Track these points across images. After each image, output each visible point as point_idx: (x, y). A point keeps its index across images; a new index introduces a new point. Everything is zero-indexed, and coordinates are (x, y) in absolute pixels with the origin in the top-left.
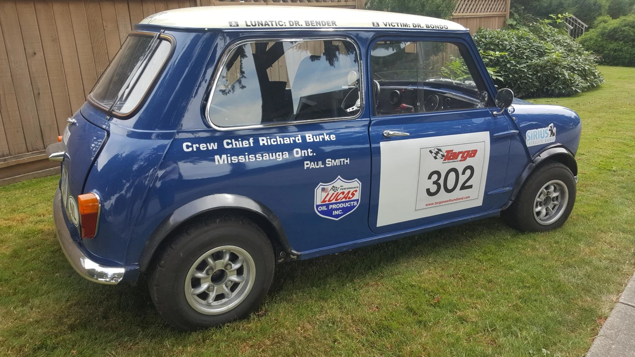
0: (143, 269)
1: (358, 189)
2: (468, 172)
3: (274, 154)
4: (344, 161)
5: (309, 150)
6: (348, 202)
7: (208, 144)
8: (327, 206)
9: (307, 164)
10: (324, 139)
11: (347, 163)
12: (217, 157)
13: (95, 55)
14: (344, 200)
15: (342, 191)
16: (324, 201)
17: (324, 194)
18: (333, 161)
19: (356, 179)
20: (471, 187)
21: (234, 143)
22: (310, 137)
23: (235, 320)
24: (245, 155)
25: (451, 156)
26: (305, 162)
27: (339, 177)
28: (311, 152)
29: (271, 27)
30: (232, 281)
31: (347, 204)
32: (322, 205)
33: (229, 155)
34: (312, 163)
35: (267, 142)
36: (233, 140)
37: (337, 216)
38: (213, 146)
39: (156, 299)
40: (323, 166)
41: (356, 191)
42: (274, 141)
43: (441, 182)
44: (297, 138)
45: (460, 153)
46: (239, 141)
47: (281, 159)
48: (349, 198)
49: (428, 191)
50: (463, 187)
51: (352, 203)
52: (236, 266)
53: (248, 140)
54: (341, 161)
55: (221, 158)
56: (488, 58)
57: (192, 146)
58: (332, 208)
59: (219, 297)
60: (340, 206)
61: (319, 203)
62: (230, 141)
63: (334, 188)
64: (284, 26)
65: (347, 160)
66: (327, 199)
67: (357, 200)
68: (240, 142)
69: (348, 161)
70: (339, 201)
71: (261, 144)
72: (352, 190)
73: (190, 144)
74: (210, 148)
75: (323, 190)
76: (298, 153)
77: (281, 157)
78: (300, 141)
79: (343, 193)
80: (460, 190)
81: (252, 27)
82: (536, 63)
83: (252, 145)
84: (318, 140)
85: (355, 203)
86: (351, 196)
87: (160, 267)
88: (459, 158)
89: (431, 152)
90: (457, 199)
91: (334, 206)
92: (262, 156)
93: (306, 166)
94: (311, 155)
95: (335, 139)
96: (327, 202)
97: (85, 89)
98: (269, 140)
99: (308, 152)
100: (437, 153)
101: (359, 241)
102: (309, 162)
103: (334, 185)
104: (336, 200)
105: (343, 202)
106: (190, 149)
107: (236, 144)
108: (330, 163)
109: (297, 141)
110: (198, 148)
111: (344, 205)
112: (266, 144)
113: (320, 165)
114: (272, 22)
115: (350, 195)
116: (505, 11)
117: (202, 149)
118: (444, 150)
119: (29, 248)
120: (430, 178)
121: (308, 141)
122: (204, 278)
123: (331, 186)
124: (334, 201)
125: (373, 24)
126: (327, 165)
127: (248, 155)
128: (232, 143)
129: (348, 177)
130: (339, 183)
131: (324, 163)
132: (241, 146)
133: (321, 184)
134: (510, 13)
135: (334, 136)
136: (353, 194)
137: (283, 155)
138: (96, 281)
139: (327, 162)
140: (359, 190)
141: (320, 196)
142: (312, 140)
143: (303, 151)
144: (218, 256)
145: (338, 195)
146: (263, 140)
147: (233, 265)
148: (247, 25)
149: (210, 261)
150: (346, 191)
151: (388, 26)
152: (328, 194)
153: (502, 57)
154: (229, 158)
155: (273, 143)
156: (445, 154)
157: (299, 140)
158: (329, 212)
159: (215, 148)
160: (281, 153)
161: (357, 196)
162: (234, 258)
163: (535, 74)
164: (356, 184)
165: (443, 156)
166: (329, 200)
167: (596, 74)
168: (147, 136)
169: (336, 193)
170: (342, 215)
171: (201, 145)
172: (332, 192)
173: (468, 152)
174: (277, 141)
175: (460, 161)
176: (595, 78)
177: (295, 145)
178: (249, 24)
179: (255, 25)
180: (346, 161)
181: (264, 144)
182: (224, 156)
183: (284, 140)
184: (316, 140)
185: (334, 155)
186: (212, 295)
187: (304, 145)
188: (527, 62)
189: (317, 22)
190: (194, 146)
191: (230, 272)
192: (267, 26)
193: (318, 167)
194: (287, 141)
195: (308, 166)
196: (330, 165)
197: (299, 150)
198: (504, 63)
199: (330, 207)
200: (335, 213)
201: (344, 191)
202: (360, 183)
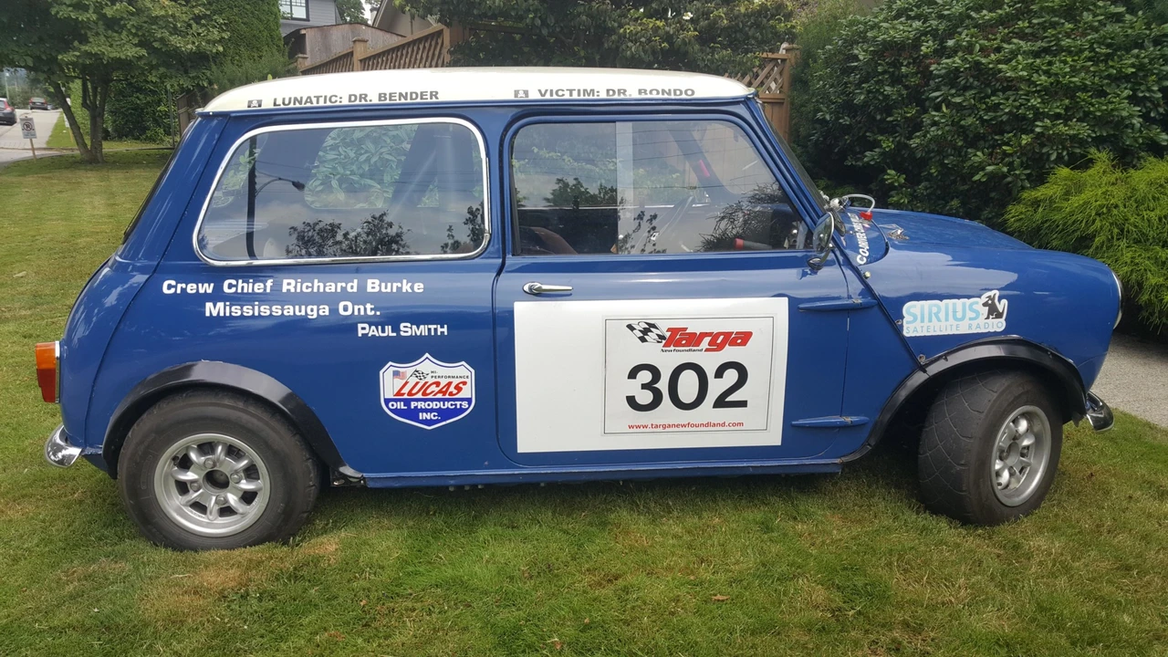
1: (468, 381)
2: (731, 376)
3: (303, 307)
4: (436, 330)
5: (369, 306)
6: (448, 400)
7: (200, 285)
8: (407, 402)
9: (363, 329)
10: (399, 289)
11: (442, 333)
12: (209, 305)
14: (440, 396)
15: (434, 380)
16: (399, 393)
17: (399, 383)
18: (414, 327)
19: (463, 363)
20: (743, 404)
21: (240, 285)
22: (373, 285)
24: (254, 306)
25: (681, 339)
26: (360, 326)
28: (372, 309)
31: (448, 405)
32: (396, 400)
33: (228, 303)
34: (373, 328)
35: (295, 287)
36: (240, 281)
37: (427, 422)
38: (207, 288)
40: (395, 334)
41: (465, 383)
42: (307, 287)
43: (663, 385)
44: (349, 285)
45: (704, 335)
46: (248, 283)
47: (315, 316)
48: (451, 394)
49: (631, 401)
50: (721, 402)
51: (458, 403)
53: (264, 283)
54: (429, 330)
55: (215, 307)
57: (175, 287)
58: (416, 407)
60: (433, 405)
61: (390, 395)
62: (234, 282)
63: (418, 374)
64: (338, 104)
65: (442, 327)
66: (406, 390)
67: (469, 401)
68: (251, 285)
69: (445, 330)
70: (430, 396)
71: (284, 290)
72: (455, 382)
73: (173, 283)
74: (201, 291)
75: (396, 374)
76: (347, 309)
77: (315, 313)
78: (355, 290)
79: (438, 384)
80: (714, 407)
83: (268, 290)
84: (389, 290)
85: (465, 403)
86: (455, 391)
88: (704, 345)
89: (631, 327)
90: (708, 425)
91: (421, 405)
92: (283, 310)
93: (360, 333)
94: (369, 313)
95: (421, 291)
96: (406, 396)
98: (299, 285)
99: (365, 309)
100: (645, 331)
101: (479, 472)
102: (366, 326)
103: (418, 368)
104: (424, 394)
105: (439, 400)
106: (172, 291)
107: (243, 287)
108: (407, 330)
109: (349, 290)
110: (183, 290)
111: (440, 405)
112: (293, 290)
113: (389, 331)
114: (318, 98)
117: (189, 291)
118: (664, 328)
120: (633, 374)
121: (369, 290)
123: (413, 369)
124: (419, 396)
125: (517, 93)
126: (402, 334)
127: (260, 306)
128: (236, 286)
129: (446, 357)
130: (428, 366)
131: (396, 329)
133: (391, 363)
135: (422, 286)
136: (458, 389)
137: (318, 309)
139: (402, 329)
140: (471, 382)
142: (377, 290)
143: (356, 307)
145: (426, 386)
146: (289, 284)
148: (274, 105)
150: (444, 382)
151: (549, 97)
152: (406, 383)
154: (228, 308)
155: (304, 290)
156: (668, 335)
157: (352, 287)
158: (413, 414)
159: (210, 291)
160: (315, 308)
161: (468, 391)
164: (462, 373)
165: (661, 337)
166: (410, 394)
169: (423, 382)
170: (438, 421)
171: (189, 286)
172: (413, 380)
173: (727, 335)
174: (312, 287)
175: (707, 350)
177: (344, 295)
180: (440, 330)
181: (288, 290)
182: (220, 305)
183: (325, 287)
184: (384, 290)
185: (417, 319)
187: (362, 297)
189: (401, 94)
190: (179, 286)
193: (385, 335)
194: (331, 287)
195: (364, 332)
196: (409, 334)
197: (349, 304)
199: (413, 405)
200: (423, 416)
201: (438, 380)
202: (473, 371)
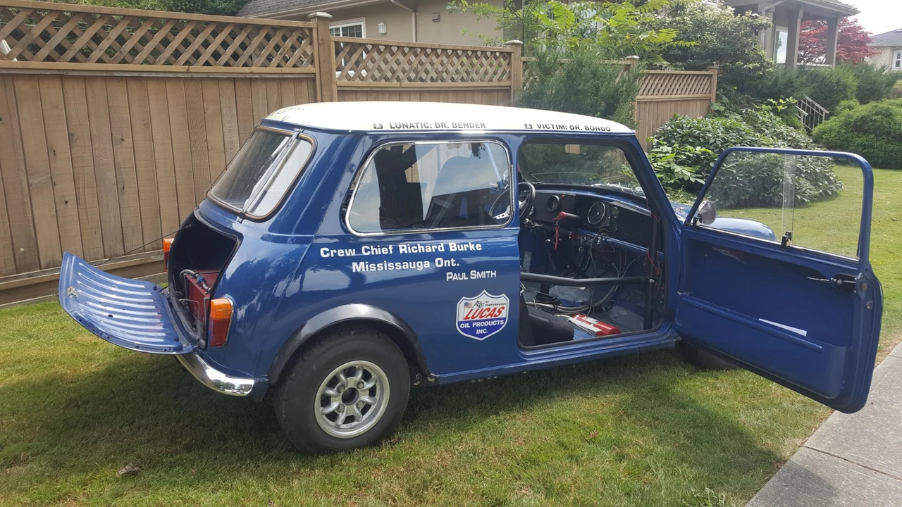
0: (274, 380)
1: (505, 306)
3: (414, 263)
4: (490, 274)
5: (453, 260)
6: (493, 320)
7: (346, 250)
8: (471, 323)
9: (450, 275)
10: (468, 249)
11: (494, 276)
12: (354, 264)
13: (192, 143)
14: (489, 317)
15: (487, 307)
16: (467, 318)
17: (468, 310)
18: (478, 273)
19: (504, 295)
21: (372, 250)
22: (453, 245)
23: (365, 446)
24: (383, 263)
26: (448, 274)
27: (484, 291)
28: (454, 262)
29: (416, 129)
30: (363, 402)
31: (493, 323)
32: (464, 322)
33: (367, 263)
34: (455, 274)
35: (407, 249)
36: (372, 247)
37: (481, 336)
38: (351, 253)
39: (284, 415)
40: (467, 278)
41: (503, 308)
42: (415, 249)
44: (439, 247)
46: (377, 248)
47: (421, 269)
48: (495, 316)
51: (498, 321)
52: (368, 385)
53: (388, 247)
54: (486, 274)
55: (359, 265)
56: (684, 154)
57: (329, 252)
58: (475, 326)
59: (350, 419)
60: (485, 324)
61: (461, 319)
62: (368, 248)
63: (479, 304)
64: (429, 129)
65: (494, 272)
66: (470, 315)
67: (504, 319)
68: (379, 249)
69: (495, 274)
70: (484, 318)
71: (401, 252)
72: (498, 307)
73: (327, 250)
74: (348, 255)
75: (466, 305)
76: (440, 263)
77: (423, 266)
78: (443, 250)
79: (488, 309)
81: (396, 129)
82: (749, 163)
83: (391, 253)
84: (462, 249)
85: (502, 321)
86: (498, 314)
87: (291, 380)
91: (478, 324)
92: (402, 265)
93: (448, 278)
94: (454, 265)
95: (480, 249)
96: (470, 319)
97: (178, 184)
98: (409, 248)
99: (451, 262)
102: (451, 273)
103: (479, 300)
104: (481, 317)
105: (488, 320)
106: (328, 255)
107: (374, 251)
108: (475, 275)
109: (440, 250)
110: (335, 254)
111: (489, 323)
112: (406, 252)
113: (464, 277)
114: (417, 124)
115: (496, 313)
116: (710, 93)
117: (339, 255)
119: (123, 367)
121: (451, 250)
122: (336, 396)
123: (476, 301)
124: (478, 318)
125: (526, 125)
126: (471, 278)
127: (387, 263)
128: (370, 250)
129: (495, 292)
130: (484, 298)
131: (468, 275)
132: (380, 253)
133: (464, 298)
134: (717, 95)
135: (480, 246)
136: (500, 312)
137: (423, 264)
138: (222, 392)
139: (471, 274)
140: (507, 307)
141: (463, 311)
142: (455, 249)
143: (445, 261)
144: (350, 372)
145: (482, 311)
146: (403, 248)
147: (365, 383)
148: (392, 127)
149: (342, 377)
150: (492, 308)
151: (542, 129)
152: (472, 310)
153: (704, 153)
154: (367, 265)
155: (413, 251)
157: (441, 248)
158: (472, 331)
159: (353, 254)
160: (421, 263)
161: (505, 314)
162: (367, 376)
163: (747, 177)
166: (473, 317)
167: (832, 178)
168: (283, 240)
169: (481, 309)
170: (486, 334)
171: (339, 251)
172: (476, 308)
174: (418, 249)
176: (830, 184)
177: (437, 254)
178: (394, 126)
179: (400, 127)
180: (492, 274)
181: (404, 252)
182: (362, 264)
183: (425, 249)
184: (459, 250)
185: (480, 267)
186: (342, 417)
187: (447, 254)
188: (737, 161)
189: (464, 124)
190: (332, 251)
191: (362, 391)
192: (412, 129)
193: (462, 279)
194: (429, 249)
195: (451, 277)
196: (475, 278)
197: (441, 259)
198: (706, 161)
199: (474, 324)
200: (479, 332)
201: (489, 307)
202: (508, 300)
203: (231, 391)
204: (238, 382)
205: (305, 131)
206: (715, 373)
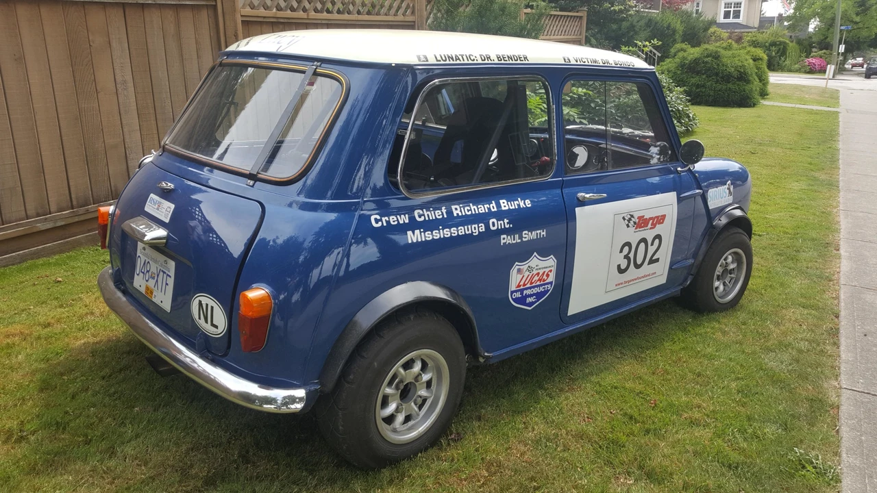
2: (657, 241)
4: (540, 233)
5: (506, 221)
6: (542, 285)
7: (398, 216)
8: (522, 291)
9: (504, 239)
10: (518, 206)
12: (410, 233)
14: (538, 283)
15: (537, 271)
16: (519, 286)
17: (520, 277)
18: (530, 233)
20: (657, 260)
21: (426, 214)
22: (505, 205)
23: (426, 449)
24: (439, 230)
25: (642, 223)
26: (502, 237)
27: (535, 254)
28: (508, 223)
29: (462, 62)
30: (421, 397)
31: (542, 289)
32: (516, 291)
33: (422, 230)
34: (509, 237)
35: (461, 211)
36: (424, 210)
37: (531, 304)
38: (404, 219)
39: (341, 428)
40: (520, 241)
41: (551, 271)
42: (468, 211)
43: (631, 255)
44: (491, 205)
45: (651, 219)
46: (430, 211)
47: (477, 233)
48: (544, 281)
49: (619, 266)
50: (652, 261)
51: (546, 286)
52: (426, 377)
53: (441, 210)
54: (537, 234)
55: (414, 233)
57: (381, 220)
58: (526, 294)
59: (408, 418)
60: (535, 291)
61: (513, 288)
62: (421, 212)
63: (530, 269)
64: (475, 62)
65: (543, 231)
66: (522, 283)
67: (551, 283)
68: (433, 213)
69: (544, 233)
70: (534, 285)
71: (455, 215)
72: (547, 270)
73: (378, 217)
74: (401, 222)
75: (519, 271)
76: (495, 224)
77: (476, 229)
78: (495, 209)
79: (538, 274)
80: (648, 264)
81: (442, 62)
82: (625, 103)
83: (445, 216)
84: (513, 207)
85: (549, 286)
87: (348, 383)
88: (650, 226)
89: (624, 219)
90: (644, 276)
91: (528, 292)
93: (503, 241)
94: (507, 226)
95: (530, 205)
96: (522, 287)
97: (63, 134)
98: (462, 209)
99: (504, 223)
100: (629, 220)
101: (550, 335)
102: (505, 236)
103: (530, 264)
104: (531, 283)
105: (537, 286)
106: (380, 224)
107: (428, 215)
108: (526, 236)
109: (492, 210)
110: (388, 222)
111: (538, 290)
112: (460, 214)
113: (517, 239)
114: (462, 56)
115: (545, 277)
117: (392, 223)
118: (636, 215)
120: (621, 251)
122: (393, 395)
123: (527, 266)
124: (528, 285)
125: (565, 59)
126: (524, 240)
127: (443, 229)
128: (423, 215)
129: (544, 254)
130: (535, 261)
132: (434, 218)
133: (517, 263)
134: (586, 37)
135: (529, 202)
136: (548, 275)
137: (479, 227)
139: (524, 236)
140: (554, 269)
141: (515, 279)
142: (507, 208)
143: (499, 223)
144: (408, 366)
145: (533, 277)
146: (456, 209)
147: (423, 375)
148: (437, 61)
149: (402, 371)
150: (541, 272)
151: (579, 63)
152: (523, 276)
155: (467, 213)
156: (637, 221)
157: (493, 208)
158: (523, 300)
159: (407, 221)
160: (476, 226)
161: (552, 278)
162: (425, 366)
164: (551, 262)
165: (635, 223)
166: (524, 285)
167: (691, 115)
169: (531, 274)
170: (536, 302)
171: (391, 218)
172: (527, 273)
173: (657, 217)
174: (471, 210)
175: (651, 228)
176: (690, 120)
177: (490, 214)
178: (439, 58)
179: (446, 60)
180: (542, 234)
181: (458, 214)
182: (417, 232)
183: (478, 209)
184: (511, 208)
185: (531, 226)
186: (400, 418)
187: (500, 215)
188: (614, 101)
189: (508, 57)
190: (384, 219)
191: (420, 384)
192: (458, 62)
193: (515, 242)
194: (483, 209)
195: (505, 241)
196: (526, 239)
197: (495, 220)
198: (586, 102)
199: (525, 292)
200: (529, 300)
201: (539, 271)
202: (556, 261)
203: (273, 406)
204: (279, 394)
205: (323, 65)
206: (713, 316)
